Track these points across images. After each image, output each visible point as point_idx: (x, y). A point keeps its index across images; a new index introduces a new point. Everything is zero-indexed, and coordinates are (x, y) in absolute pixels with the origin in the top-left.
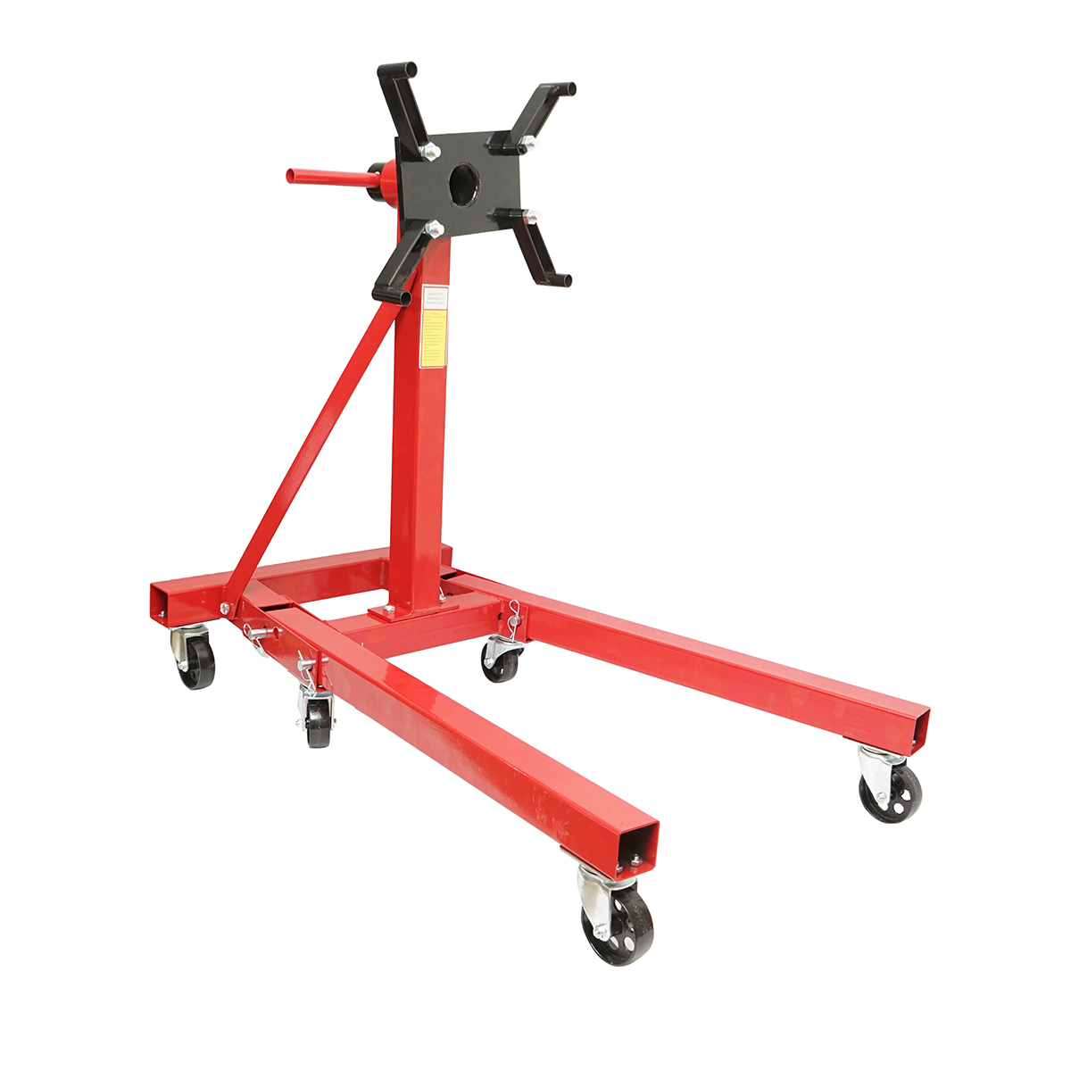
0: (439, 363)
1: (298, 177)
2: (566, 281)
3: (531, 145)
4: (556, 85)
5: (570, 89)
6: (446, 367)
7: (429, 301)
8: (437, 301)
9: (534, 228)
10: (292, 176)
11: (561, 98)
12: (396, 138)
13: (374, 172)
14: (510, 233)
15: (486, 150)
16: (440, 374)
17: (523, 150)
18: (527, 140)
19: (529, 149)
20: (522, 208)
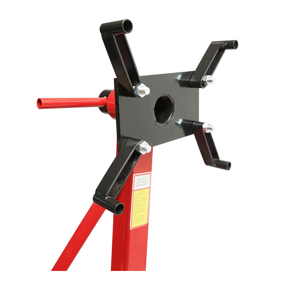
0: (144, 223)
1: (45, 104)
2: (226, 166)
3: (210, 81)
4: (225, 42)
5: (233, 45)
6: (148, 224)
7: (138, 184)
8: (143, 183)
9: (209, 136)
10: (41, 104)
11: (226, 50)
12: (115, 79)
13: (103, 97)
14: (192, 138)
15: (177, 84)
16: (144, 230)
17: (203, 85)
18: (207, 78)
19: (208, 83)
20: (200, 121)
